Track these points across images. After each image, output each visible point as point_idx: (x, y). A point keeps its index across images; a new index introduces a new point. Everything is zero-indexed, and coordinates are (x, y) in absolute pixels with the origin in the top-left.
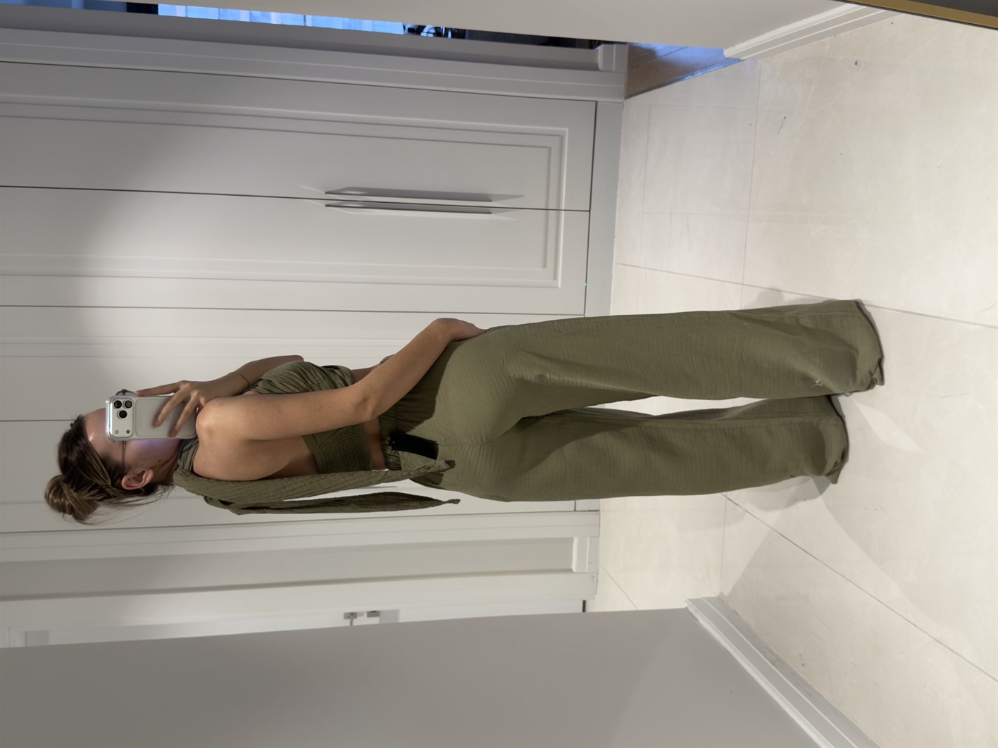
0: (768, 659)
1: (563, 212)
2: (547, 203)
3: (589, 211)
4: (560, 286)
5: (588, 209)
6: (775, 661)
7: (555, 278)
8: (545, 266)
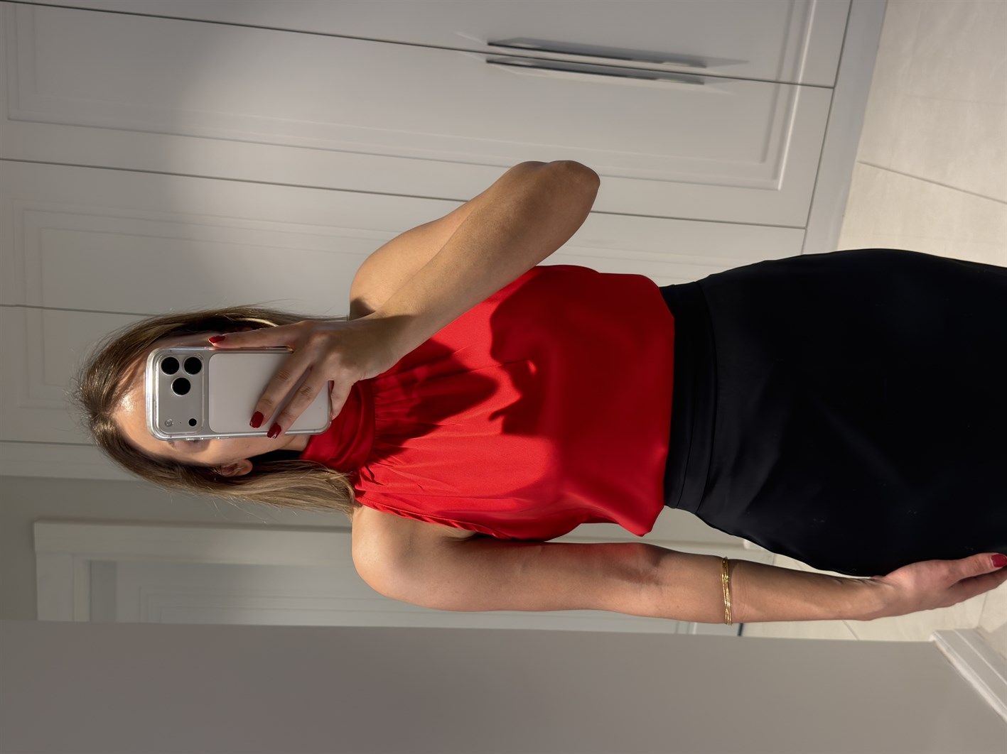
1: (799, 87)
2: (780, 71)
3: (833, 88)
4: (780, 187)
5: (832, 84)
7: (775, 175)
8: (764, 159)
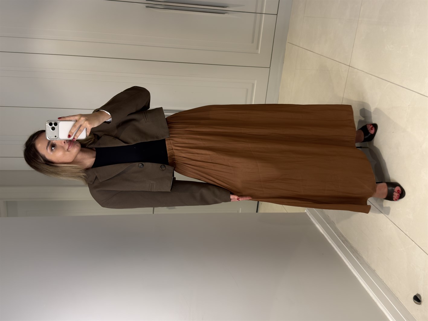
0: (341, 240)
1: (264, 14)
2: (256, 9)
4: (259, 53)
5: (276, 14)
6: (344, 241)
7: (257, 48)
8: (253, 42)
